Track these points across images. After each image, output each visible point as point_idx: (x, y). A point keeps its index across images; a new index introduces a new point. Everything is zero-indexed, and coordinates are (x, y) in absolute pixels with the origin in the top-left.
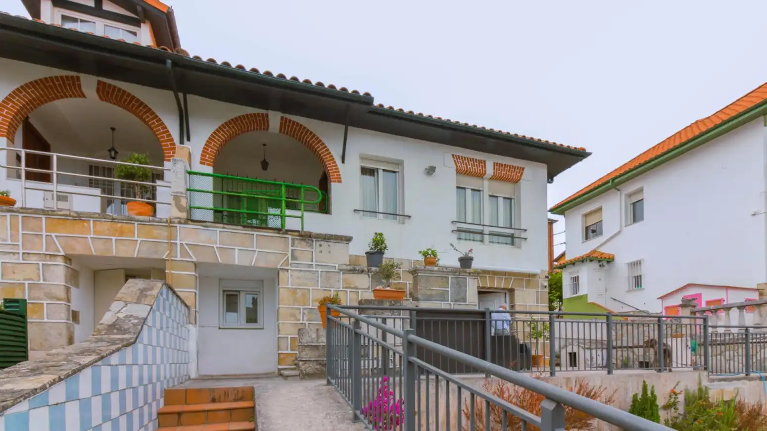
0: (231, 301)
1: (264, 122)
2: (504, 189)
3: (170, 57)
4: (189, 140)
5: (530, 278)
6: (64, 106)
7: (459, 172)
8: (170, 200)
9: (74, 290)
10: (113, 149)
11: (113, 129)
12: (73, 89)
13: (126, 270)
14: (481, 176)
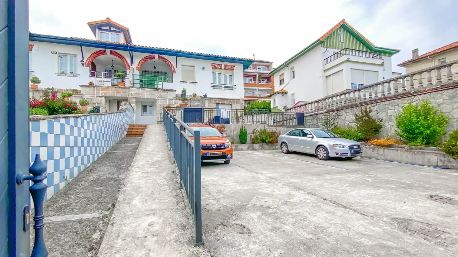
0: (145, 108)
1: (153, 57)
2: (229, 72)
3: (129, 46)
4: (133, 64)
5: (237, 101)
6: (102, 57)
7: (213, 68)
8: (129, 82)
9: (106, 105)
10: (113, 66)
11: (113, 60)
12: (104, 52)
13: (118, 100)
14: (221, 69)
